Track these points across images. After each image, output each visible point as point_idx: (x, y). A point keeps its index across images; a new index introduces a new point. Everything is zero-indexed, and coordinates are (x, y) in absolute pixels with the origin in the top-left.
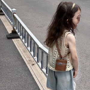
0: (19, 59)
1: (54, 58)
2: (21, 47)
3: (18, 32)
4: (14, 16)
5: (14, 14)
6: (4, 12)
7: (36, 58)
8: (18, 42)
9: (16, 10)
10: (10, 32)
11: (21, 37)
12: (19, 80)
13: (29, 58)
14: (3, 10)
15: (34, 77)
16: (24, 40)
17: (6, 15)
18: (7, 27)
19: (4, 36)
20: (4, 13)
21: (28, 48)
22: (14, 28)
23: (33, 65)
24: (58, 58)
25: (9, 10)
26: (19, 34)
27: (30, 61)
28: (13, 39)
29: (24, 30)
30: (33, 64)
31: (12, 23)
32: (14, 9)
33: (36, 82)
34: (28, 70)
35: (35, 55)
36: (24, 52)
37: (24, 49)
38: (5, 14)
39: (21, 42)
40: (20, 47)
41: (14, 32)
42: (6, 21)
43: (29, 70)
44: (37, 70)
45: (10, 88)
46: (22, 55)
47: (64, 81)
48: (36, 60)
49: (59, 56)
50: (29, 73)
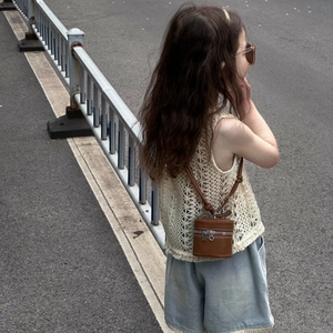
0: (88, 210)
1: (186, 215)
2: (99, 169)
3: (89, 114)
4: (74, 54)
5: (75, 49)
6: (41, 38)
7: (147, 208)
8: (87, 148)
9: (82, 33)
10: (60, 112)
11: (98, 131)
12: (83, 289)
13: (126, 208)
14: (38, 34)
15: (139, 277)
16: (106, 144)
17: (50, 52)
18: (50, 94)
19: (38, 125)
20: (44, 43)
21: (121, 172)
22: (73, 99)
23: (139, 233)
24: (199, 214)
25: (60, 34)
26: (91, 119)
27: (126, 218)
28: (69, 140)
29: (108, 106)
30: (140, 229)
31: (68, 80)
32: (76, 31)
33: (144, 296)
34: (120, 252)
35: (144, 197)
36: (109, 185)
37: (110, 176)
38: (46, 47)
39: (97, 149)
40: (94, 166)
41: (74, 113)
42: (50, 72)
43: (123, 253)
44: (149, 253)
45: (48, 317)
46: (98, 196)
47: (231, 293)
48: (149, 216)
49: (200, 207)
50: (122, 264)
